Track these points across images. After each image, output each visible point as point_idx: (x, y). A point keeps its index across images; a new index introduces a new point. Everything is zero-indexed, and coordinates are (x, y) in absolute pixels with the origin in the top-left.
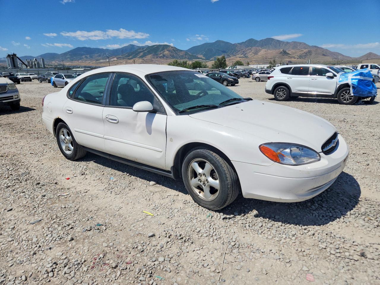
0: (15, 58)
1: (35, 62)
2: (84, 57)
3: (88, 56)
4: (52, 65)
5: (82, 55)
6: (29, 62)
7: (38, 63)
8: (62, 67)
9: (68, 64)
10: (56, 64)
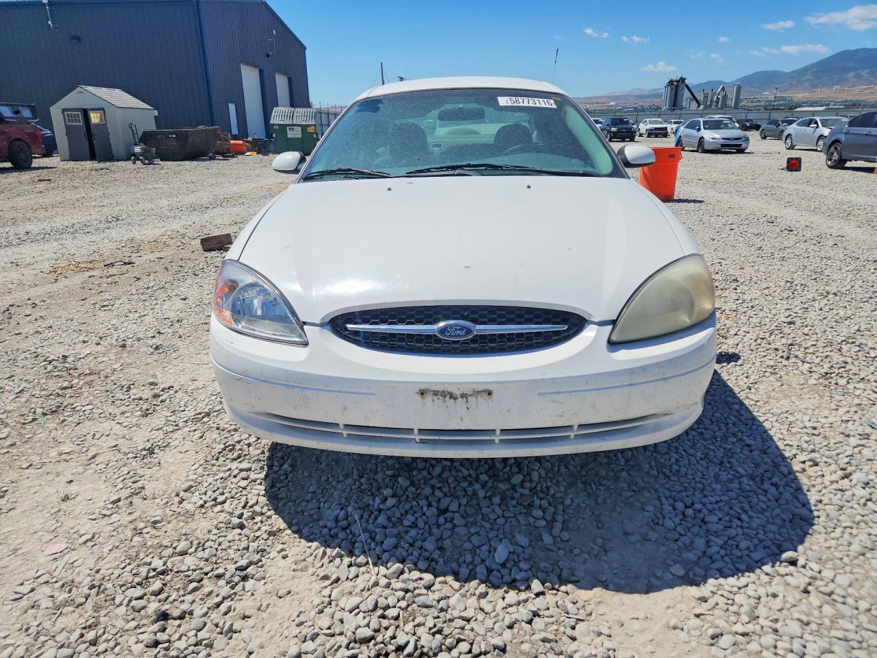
0: (681, 86)
1: (719, 94)
2: (851, 75)
3: (864, 73)
4: (759, 101)
5: (849, 70)
6: (706, 96)
7: (725, 97)
8: (782, 105)
9: (800, 96)
10: (771, 98)
